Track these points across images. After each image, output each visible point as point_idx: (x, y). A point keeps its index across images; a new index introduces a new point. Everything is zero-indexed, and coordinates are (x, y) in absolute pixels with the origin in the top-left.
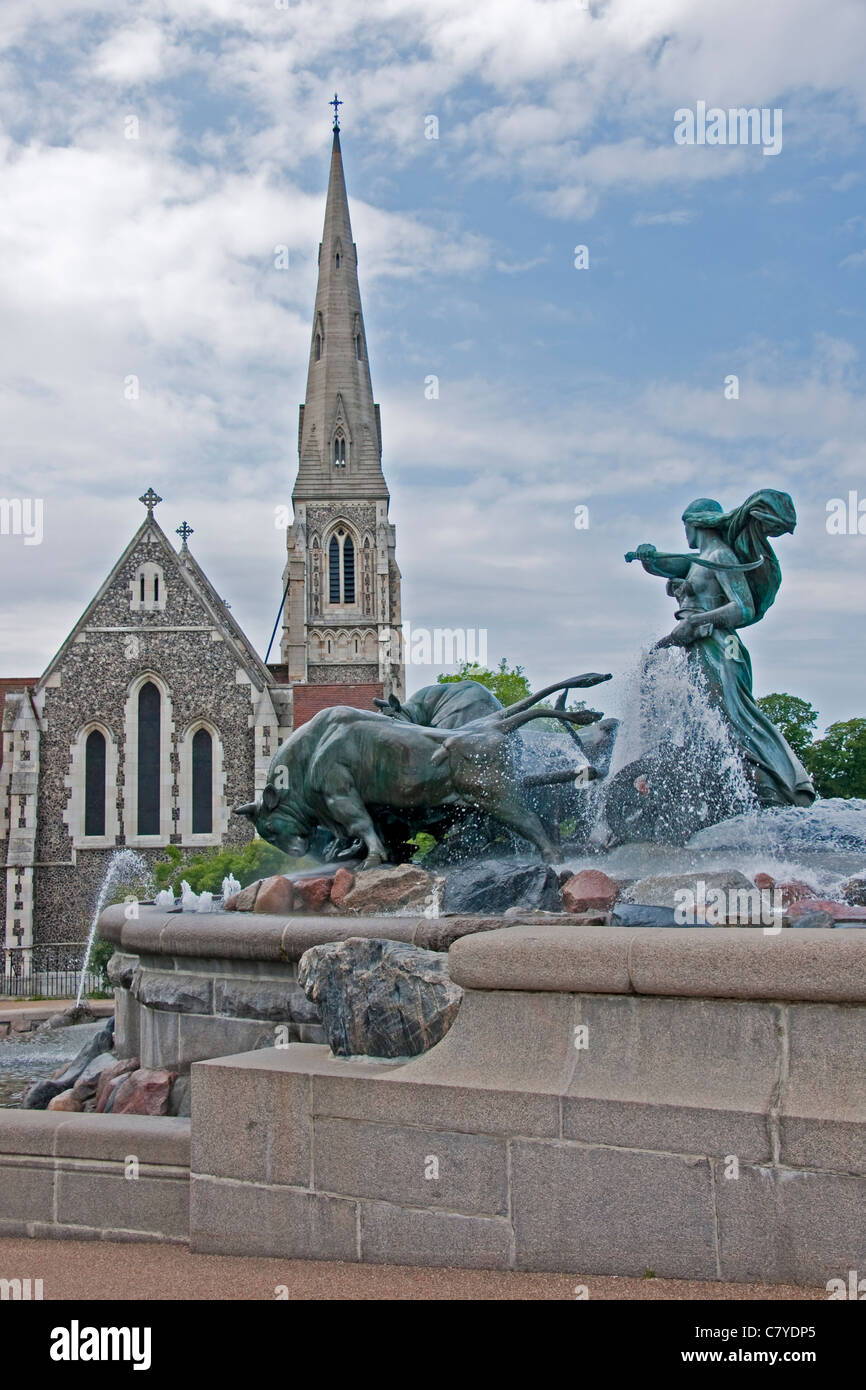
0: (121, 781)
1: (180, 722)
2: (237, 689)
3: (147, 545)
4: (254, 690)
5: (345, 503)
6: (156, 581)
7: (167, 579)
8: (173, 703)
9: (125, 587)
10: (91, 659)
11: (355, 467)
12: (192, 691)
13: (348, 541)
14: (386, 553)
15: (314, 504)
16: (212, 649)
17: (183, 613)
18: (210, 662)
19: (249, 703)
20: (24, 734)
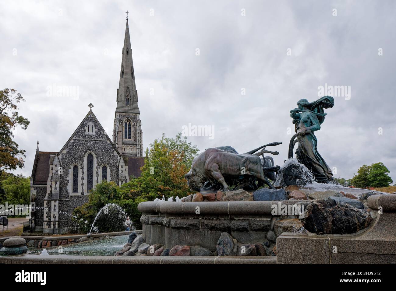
0: (83, 178)
1: (99, 164)
2: (114, 156)
3: (90, 118)
4: (118, 156)
5: (129, 114)
6: (93, 127)
7: (95, 127)
8: (97, 159)
9: (84, 128)
10: (75, 146)
11: (132, 105)
12: (102, 156)
13: (130, 124)
14: (139, 127)
15: (121, 113)
16: (107, 145)
17: (99, 136)
18: (107, 149)
19: (117, 159)
20: (56, 166)
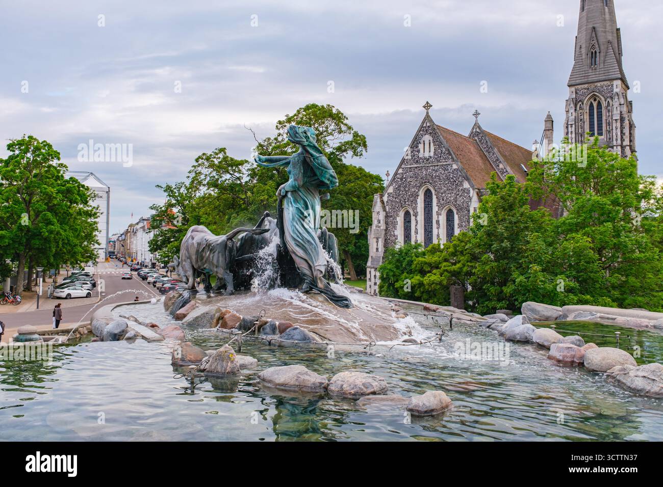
0: (416, 233)
1: (441, 207)
2: (464, 190)
3: (425, 127)
4: (471, 189)
5: (596, 84)
6: (430, 143)
7: (434, 142)
8: (437, 198)
9: (417, 147)
10: (404, 180)
11: (602, 65)
12: (445, 192)
13: (599, 104)
14: (618, 108)
15: (579, 87)
16: (453, 173)
17: (440, 157)
18: (452, 178)
19: (469, 196)
20: (378, 213)
